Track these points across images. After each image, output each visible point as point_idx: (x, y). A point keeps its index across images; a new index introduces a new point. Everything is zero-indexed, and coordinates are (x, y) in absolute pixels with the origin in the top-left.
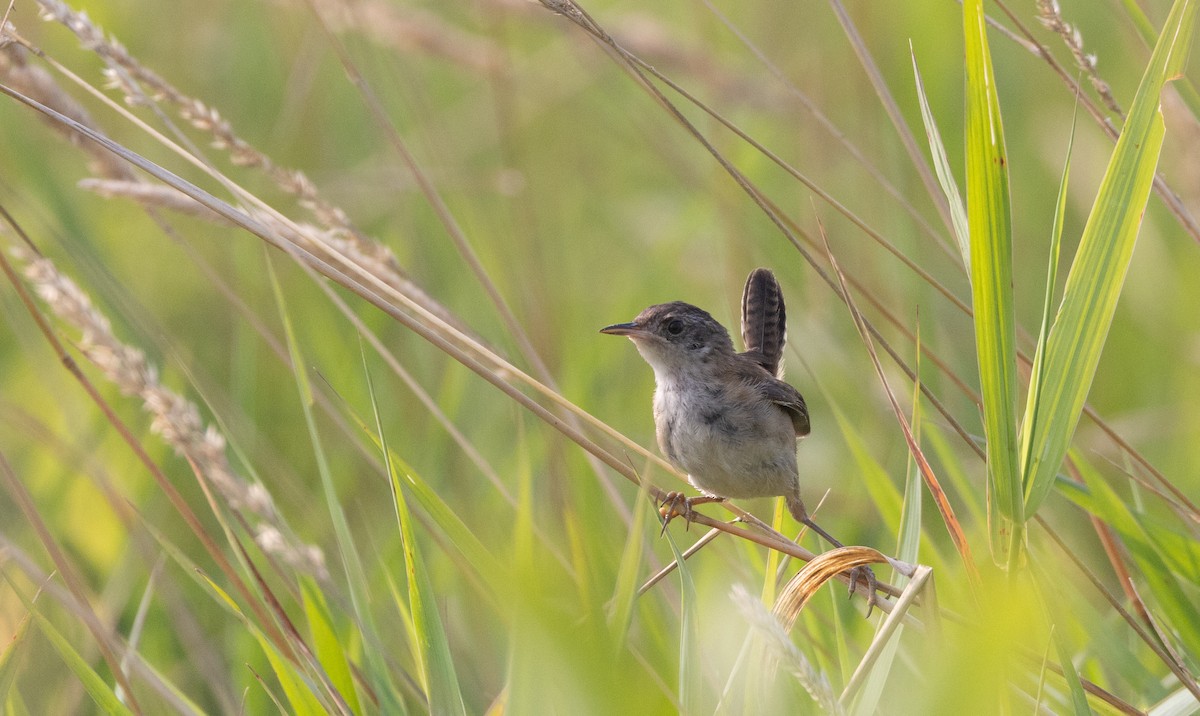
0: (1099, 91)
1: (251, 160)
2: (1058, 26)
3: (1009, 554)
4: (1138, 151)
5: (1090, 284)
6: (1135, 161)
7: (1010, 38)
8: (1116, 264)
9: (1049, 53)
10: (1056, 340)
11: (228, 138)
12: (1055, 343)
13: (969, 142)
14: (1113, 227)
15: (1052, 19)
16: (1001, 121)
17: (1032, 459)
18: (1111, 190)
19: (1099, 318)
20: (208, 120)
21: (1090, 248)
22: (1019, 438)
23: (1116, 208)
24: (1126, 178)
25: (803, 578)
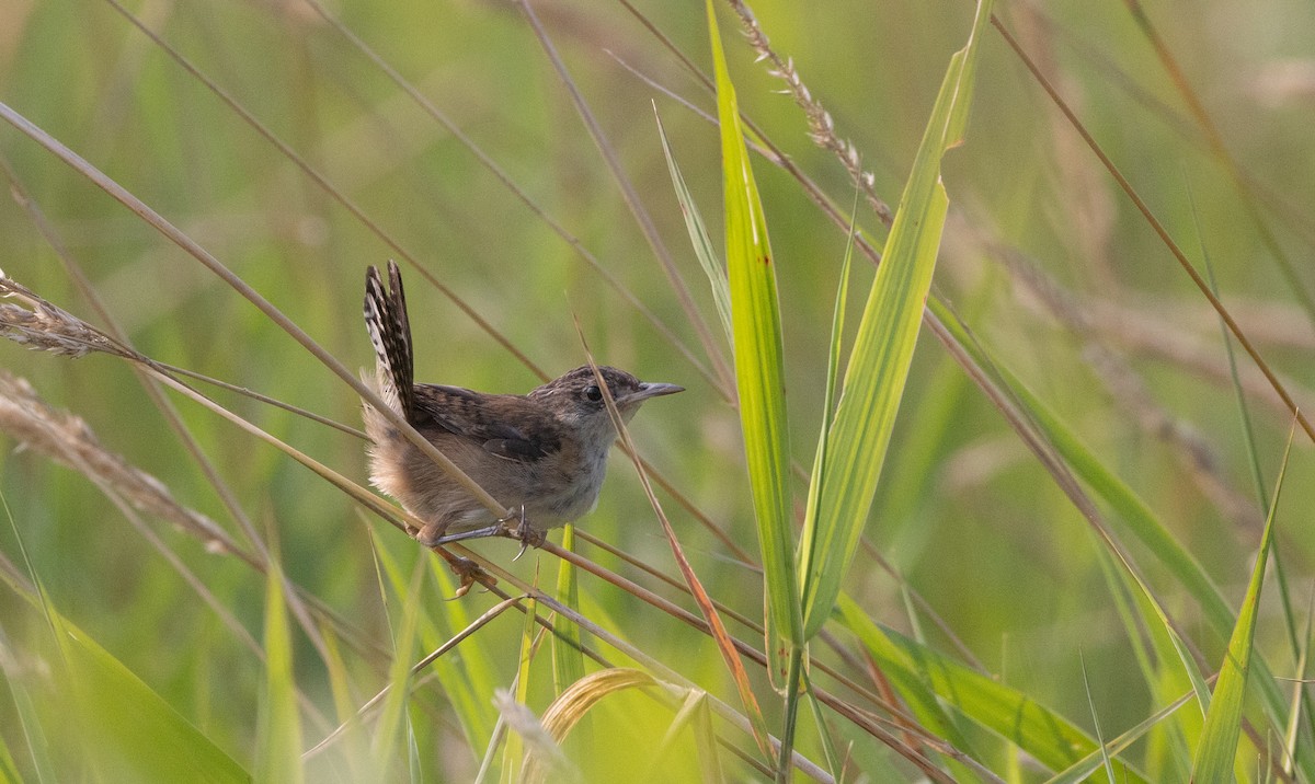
0: (877, 213)
2: (832, 144)
3: (788, 678)
4: (918, 228)
5: (871, 377)
6: (914, 241)
8: (899, 356)
13: (731, 244)
14: (894, 313)
15: (824, 136)
16: (763, 218)
17: (813, 573)
18: (890, 272)
19: (881, 421)
21: (870, 339)
22: (797, 555)
23: (896, 292)
24: (905, 260)
25: (566, 703)
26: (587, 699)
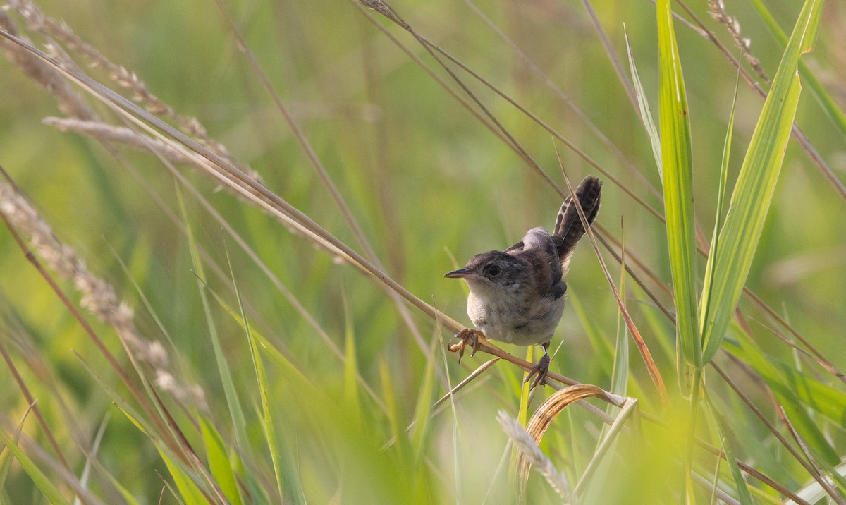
0: (752, 64)
1: (161, 109)
2: (723, 18)
3: (692, 389)
4: (782, 103)
5: (749, 197)
6: (779, 111)
7: (687, 26)
8: (767, 184)
9: (715, 36)
10: (725, 238)
11: (144, 94)
12: (724, 239)
13: (662, 100)
14: (765, 157)
15: (719, 13)
16: (684, 84)
17: (708, 321)
18: (763, 131)
19: (754, 226)
20: (129, 80)
21: (748, 173)
22: (698, 308)
23: (767, 144)
24: (773, 123)
25: (547, 406)
26: (560, 404)
